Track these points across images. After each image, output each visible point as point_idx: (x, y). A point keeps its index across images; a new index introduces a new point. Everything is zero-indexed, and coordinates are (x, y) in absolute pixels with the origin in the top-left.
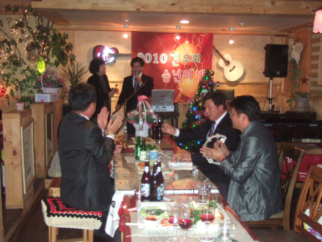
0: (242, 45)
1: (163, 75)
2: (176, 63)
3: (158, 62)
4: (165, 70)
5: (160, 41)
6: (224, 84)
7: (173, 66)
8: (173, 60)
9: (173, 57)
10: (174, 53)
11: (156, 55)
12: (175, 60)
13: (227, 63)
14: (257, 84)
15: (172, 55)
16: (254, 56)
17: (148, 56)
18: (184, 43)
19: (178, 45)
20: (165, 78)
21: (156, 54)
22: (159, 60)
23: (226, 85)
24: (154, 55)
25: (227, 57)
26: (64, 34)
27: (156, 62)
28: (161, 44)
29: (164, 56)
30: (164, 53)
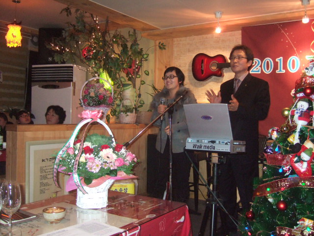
3: (284, 71)
5: (288, 37)
11: (279, 60)
15: (308, 58)
17: (268, 62)
21: (282, 58)
22: (285, 67)
24: (277, 60)
26: (160, 43)
27: (280, 71)
28: (289, 42)
29: (293, 61)
30: (294, 55)
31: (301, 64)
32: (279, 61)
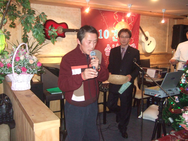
0: (153, 25)
1: (106, 49)
2: (115, 38)
3: (102, 38)
4: (108, 45)
5: (104, 18)
6: (143, 55)
7: (113, 41)
8: (114, 36)
9: (113, 33)
10: (114, 30)
12: (114, 35)
13: (147, 38)
14: (161, 54)
15: (112, 31)
16: (160, 33)
18: (121, 21)
19: (117, 23)
20: (107, 51)
21: (101, 30)
22: (103, 36)
23: (144, 56)
25: (147, 33)
27: (101, 37)
28: (104, 21)
29: (106, 32)
30: (106, 29)
31: (110, 34)
32: (100, 32)
